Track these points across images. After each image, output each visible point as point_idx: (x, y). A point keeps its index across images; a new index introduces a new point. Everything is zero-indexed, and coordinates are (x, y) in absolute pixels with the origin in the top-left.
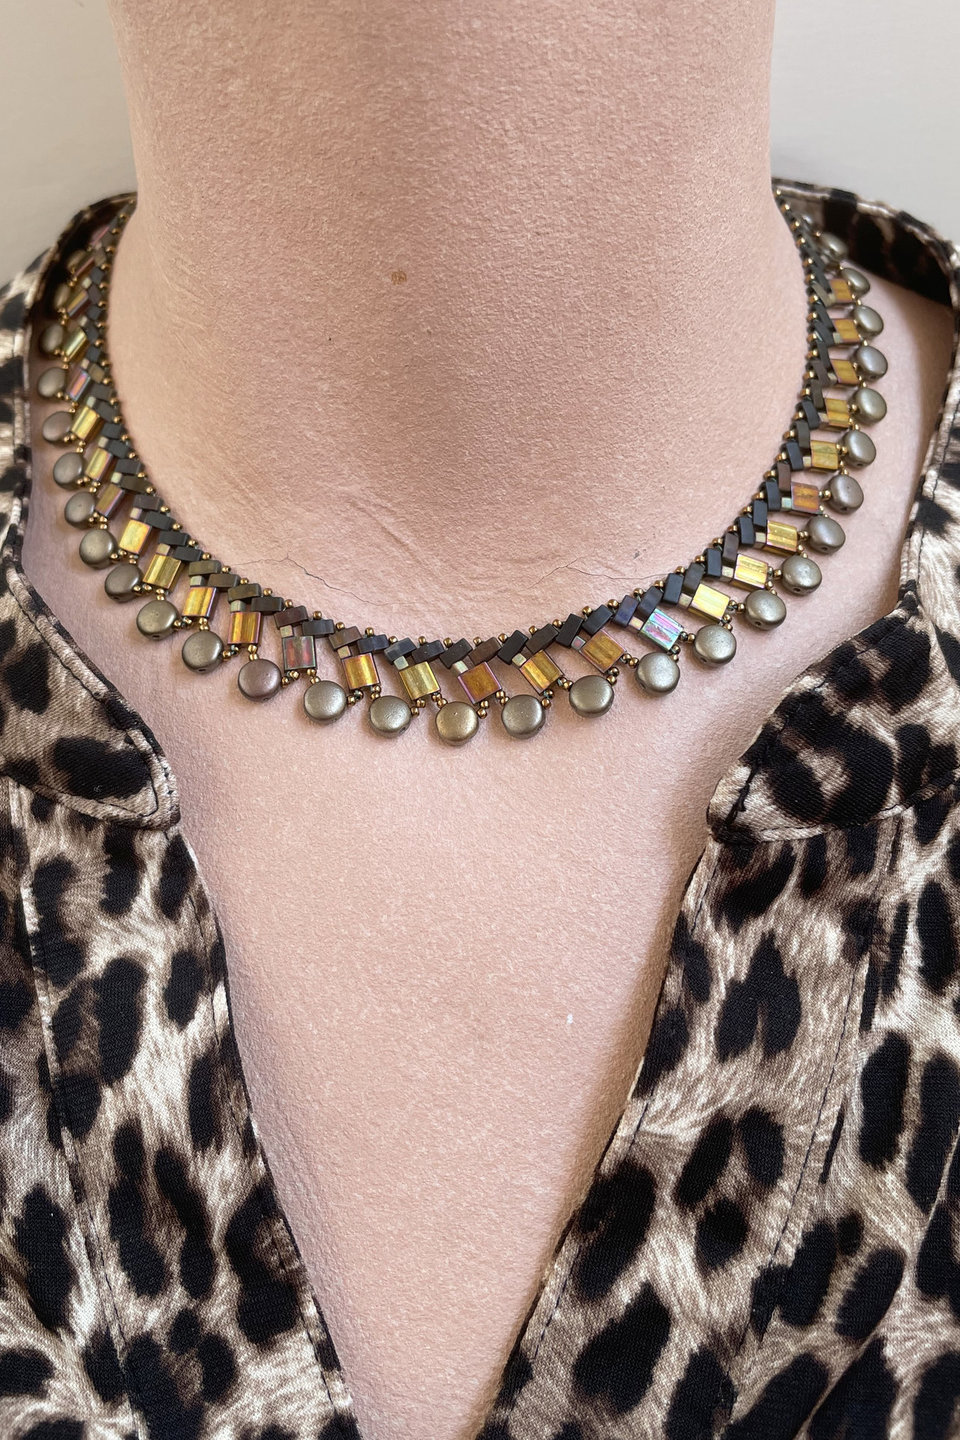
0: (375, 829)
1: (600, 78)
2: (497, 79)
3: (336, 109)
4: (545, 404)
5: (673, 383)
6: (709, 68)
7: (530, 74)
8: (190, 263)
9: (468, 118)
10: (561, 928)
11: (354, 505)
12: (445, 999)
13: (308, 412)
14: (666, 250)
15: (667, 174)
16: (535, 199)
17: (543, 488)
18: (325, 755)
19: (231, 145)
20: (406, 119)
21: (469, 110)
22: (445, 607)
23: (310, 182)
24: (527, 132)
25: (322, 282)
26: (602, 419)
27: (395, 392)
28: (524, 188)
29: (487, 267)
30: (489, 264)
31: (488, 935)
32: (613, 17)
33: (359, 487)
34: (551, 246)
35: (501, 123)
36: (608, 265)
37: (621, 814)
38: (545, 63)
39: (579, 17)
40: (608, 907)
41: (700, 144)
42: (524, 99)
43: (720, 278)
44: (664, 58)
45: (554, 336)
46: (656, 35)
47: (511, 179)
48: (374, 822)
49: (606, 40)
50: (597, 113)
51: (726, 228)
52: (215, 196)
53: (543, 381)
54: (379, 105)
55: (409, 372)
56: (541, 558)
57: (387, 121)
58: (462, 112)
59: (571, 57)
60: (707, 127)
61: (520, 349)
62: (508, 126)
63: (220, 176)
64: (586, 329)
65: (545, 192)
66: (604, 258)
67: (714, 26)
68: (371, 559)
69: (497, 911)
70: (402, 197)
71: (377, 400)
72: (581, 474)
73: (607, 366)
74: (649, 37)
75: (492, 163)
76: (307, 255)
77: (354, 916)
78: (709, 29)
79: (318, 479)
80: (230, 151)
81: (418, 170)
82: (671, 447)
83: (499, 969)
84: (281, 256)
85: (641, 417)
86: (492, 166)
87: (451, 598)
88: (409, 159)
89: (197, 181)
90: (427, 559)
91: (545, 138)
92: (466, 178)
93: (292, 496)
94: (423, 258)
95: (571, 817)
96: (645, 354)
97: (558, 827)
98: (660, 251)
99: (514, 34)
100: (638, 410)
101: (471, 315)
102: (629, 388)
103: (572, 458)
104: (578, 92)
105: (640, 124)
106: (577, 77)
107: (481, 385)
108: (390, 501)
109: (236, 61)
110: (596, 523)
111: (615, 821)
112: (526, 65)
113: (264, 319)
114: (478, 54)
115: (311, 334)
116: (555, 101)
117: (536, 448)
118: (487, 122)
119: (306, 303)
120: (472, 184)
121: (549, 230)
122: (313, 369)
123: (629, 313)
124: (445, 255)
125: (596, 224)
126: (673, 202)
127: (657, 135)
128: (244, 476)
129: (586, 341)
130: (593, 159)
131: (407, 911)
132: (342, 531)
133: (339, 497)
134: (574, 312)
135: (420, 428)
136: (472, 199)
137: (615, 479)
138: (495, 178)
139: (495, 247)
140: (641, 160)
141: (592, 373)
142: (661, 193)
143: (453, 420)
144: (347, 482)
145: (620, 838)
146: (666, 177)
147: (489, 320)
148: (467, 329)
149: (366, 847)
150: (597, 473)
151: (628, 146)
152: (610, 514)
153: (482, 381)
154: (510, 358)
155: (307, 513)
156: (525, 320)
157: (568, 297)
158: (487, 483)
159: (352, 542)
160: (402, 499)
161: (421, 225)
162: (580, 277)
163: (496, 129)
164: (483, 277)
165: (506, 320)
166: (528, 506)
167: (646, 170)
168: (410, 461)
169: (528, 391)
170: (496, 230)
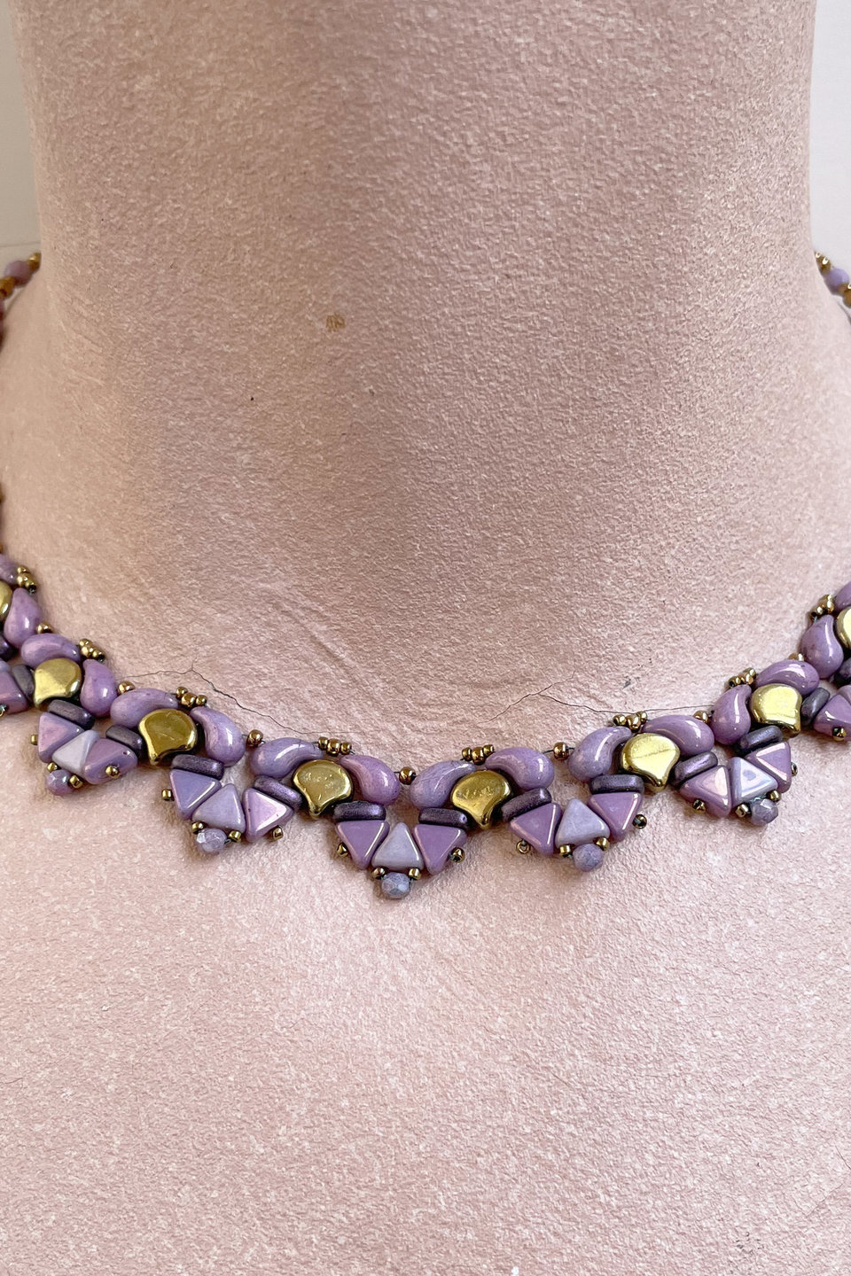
0: (277, 1015)
1: (585, 88)
2: (456, 81)
3: (261, 112)
4: (515, 489)
5: (677, 472)
6: (722, 85)
7: (499, 78)
8: (88, 302)
9: (420, 127)
10: (509, 1153)
11: (277, 606)
12: (354, 1239)
13: (224, 489)
14: (668, 305)
15: (670, 211)
16: (504, 233)
17: (512, 594)
18: (222, 918)
19: (137, 155)
20: (345, 126)
21: (422, 118)
22: (385, 739)
23: (230, 202)
24: (495, 149)
25: (243, 328)
26: (586, 512)
27: (329, 467)
28: (490, 219)
29: (443, 314)
30: (446, 310)
31: (414, 1158)
32: (602, 15)
33: (284, 584)
34: (524, 292)
35: (462, 135)
36: (595, 319)
37: (594, 1008)
38: (518, 66)
39: (559, 11)
40: (572, 1129)
41: (711, 177)
42: (490, 109)
43: (740, 348)
44: (667, 69)
45: (527, 405)
46: (655, 41)
47: (475, 207)
48: (277, 1006)
49: (593, 43)
50: (582, 132)
51: (746, 287)
52: (118, 218)
53: (514, 460)
54: (313, 109)
55: (347, 442)
56: (507, 682)
57: (322, 127)
58: (414, 120)
59: (549, 61)
60: (720, 157)
61: (484, 419)
62: (471, 141)
63: (124, 195)
64: (567, 399)
65: (517, 225)
66: (590, 311)
67: (729, 34)
68: (296, 675)
69: (428, 1127)
70: (339, 223)
71: (307, 477)
72: (559, 579)
73: (593, 445)
74: (647, 42)
75: (450, 185)
76: (225, 294)
77: (244, 1125)
78: (722, 37)
79: (233, 572)
80: (136, 164)
81: (360, 189)
82: (673, 552)
83: (427, 1203)
84: (195, 294)
85: (635, 511)
86: (450, 189)
87: (394, 728)
88: (348, 176)
89: (96, 199)
90: (366, 677)
91: (516, 159)
92: (418, 202)
93: (201, 592)
94: (365, 300)
95: (528, 1009)
96: (640, 432)
97: (512, 1021)
98: (660, 306)
99: (479, 29)
100: (632, 502)
101: (424, 373)
102: (620, 474)
103: (548, 559)
104: (558, 104)
105: (636, 148)
106: (557, 85)
107: (435, 462)
108: (322, 603)
109: (144, 53)
110: (576, 641)
111: (585, 1016)
112: (494, 67)
113: (173, 372)
114: (433, 50)
115: (229, 392)
116: (530, 113)
117: (504, 544)
118: (444, 134)
119: (223, 353)
120: (426, 209)
121: (522, 272)
122: (231, 436)
123: (620, 381)
124: (392, 297)
125: (580, 268)
126: (677, 246)
127: (656, 163)
128: (144, 567)
129: (568, 413)
130: (577, 188)
131: (312, 1122)
132: (262, 638)
133: (260, 597)
134: (552, 376)
135: (361, 513)
136: (425, 228)
137: (602, 587)
138: (453, 203)
139: (454, 290)
140: (637, 193)
141: (574, 453)
142: (662, 234)
143: (401, 505)
144: (270, 578)
145: (590, 1039)
146: (667, 215)
147: (447, 381)
148: (418, 391)
149: (265, 1037)
150: (579, 579)
151: (622, 175)
152: (594, 630)
153: (437, 457)
154: (473, 430)
155: (219, 615)
156: (491, 383)
157: (545, 357)
158: (443, 586)
159: (273, 653)
160: (336, 602)
161: (363, 258)
162: (560, 333)
163: (456, 144)
164: (439, 326)
165: (468, 383)
166: (493, 617)
167: (643, 205)
168: (347, 554)
169: (495, 472)
170: (455, 269)
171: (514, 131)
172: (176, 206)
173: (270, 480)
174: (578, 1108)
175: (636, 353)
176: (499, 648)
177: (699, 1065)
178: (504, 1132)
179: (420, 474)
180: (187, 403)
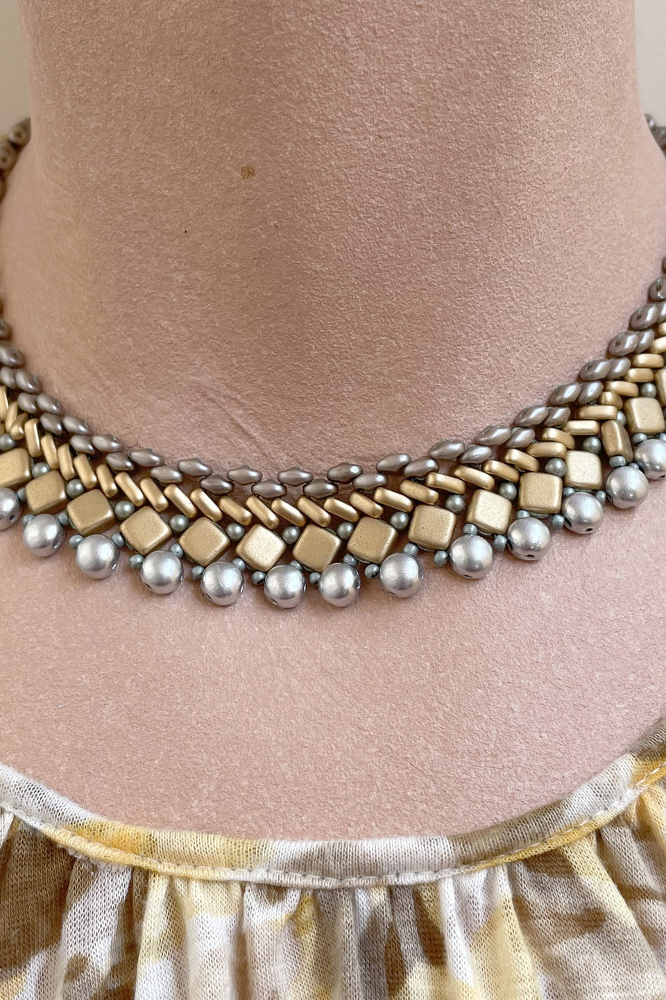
4: (389, 302)
9: (310, 24)
10: (374, 824)
11: (204, 395)
13: (163, 302)
14: (507, 160)
15: (507, 87)
16: (377, 104)
17: (388, 386)
18: (154, 637)
19: (100, 46)
20: (253, 23)
21: (311, 17)
23: (169, 81)
24: (368, 40)
25: (179, 177)
26: (445, 321)
27: (244, 284)
28: (365, 93)
29: (330, 165)
30: (333, 163)
33: (210, 377)
34: (393, 149)
35: (342, 30)
36: (449, 170)
40: (424, 806)
41: (539, 61)
45: (397, 237)
47: (353, 84)
50: (436, 27)
52: (85, 93)
53: (388, 280)
55: (257, 265)
57: (236, 24)
58: (305, 18)
60: (546, 46)
61: (364, 247)
62: (349, 34)
63: (90, 76)
64: (429, 232)
65: (387, 98)
66: (445, 163)
68: (218, 449)
69: (310, 803)
70: (250, 96)
71: (228, 292)
72: (425, 374)
73: (449, 269)
75: (334, 67)
76: (165, 151)
79: (170, 367)
81: (264, 70)
82: (517, 355)
84: (142, 151)
85: (485, 321)
86: (334, 70)
88: (256, 60)
90: (274, 452)
91: (385, 47)
92: (310, 80)
93: (145, 383)
94: (270, 155)
95: (392, 711)
97: (379, 721)
98: (501, 160)
100: (482, 314)
101: (316, 212)
102: (472, 291)
103: (416, 358)
104: (416, 6)
105: (479, 39)
107: (326, 280)
108: (239, 392)
113: (125, 211)
115: (168, 226)
116: (395, 13)
117: (382, 346)
118: (329, 29)
119: (164, 196)
120: (316, 85)
121: (391, 134)
122: (170, 260)
123: (470, 218)
124: (291, 153)
125: (437, 131)
126: (513, 114)
127: (494, 51)
128: (101, 364)
129: (429, 243)
130: (433, 70)
131: (219, 797)
132: (192, 420)
133: (190, 386)
134: (417, 214)
135: (268, 321)
136: (315, 99)
137: (459, 381)
138: (336, 81)
139: (338, 147)
140: (480, 73)
141: (435, 275)
142: (500, 105)
143: (299, 314)
144: (199, 372)
145: (441, 737)
146: (505, 90)
147: (334, 217)
148: (312, 225)
149: (184, 729)
150: (440, 374)
151: (467, 59)
152: (453, 415)
153: (328, 276)
154: (355, 256)
155: (159, 401)
156: (369, 220)
157: (411, 199)
158: (333, 378)
159: (200, 432)
160: (251, 392)
161: (267, 122)
162: (422, 181)
163: (338, 36)
164: (327, 175)
165: (351, 219)
166: (373, 404)
167: (485, 82)
168: (258, 353)
169: (374, 289)
170: (339, 131)
171: (383, 27)
172: (129, 84)
173: (200, 295)
174: (430, 790)
175: (483, 197)
176: (380, 430)
177: (528, 759)
178: (370, 808)
179: (314, 289)
180: (136, 235)
